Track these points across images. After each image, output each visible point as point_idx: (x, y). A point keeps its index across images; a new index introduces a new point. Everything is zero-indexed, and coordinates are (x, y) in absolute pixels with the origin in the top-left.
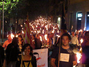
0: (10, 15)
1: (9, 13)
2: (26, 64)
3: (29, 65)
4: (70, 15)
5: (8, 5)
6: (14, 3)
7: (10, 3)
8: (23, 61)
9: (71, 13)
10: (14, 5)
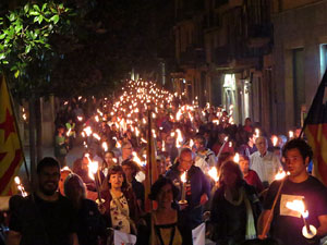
0: (17, 86)
1: (17, 75)
2: (166, 233)
3: (173, 234)
4: (288, 62)
5: (11, 42)
6: (37, 31)
7: (18, 29)
8: (155, 226)
9: (295, 51)
10: (37, 38)
